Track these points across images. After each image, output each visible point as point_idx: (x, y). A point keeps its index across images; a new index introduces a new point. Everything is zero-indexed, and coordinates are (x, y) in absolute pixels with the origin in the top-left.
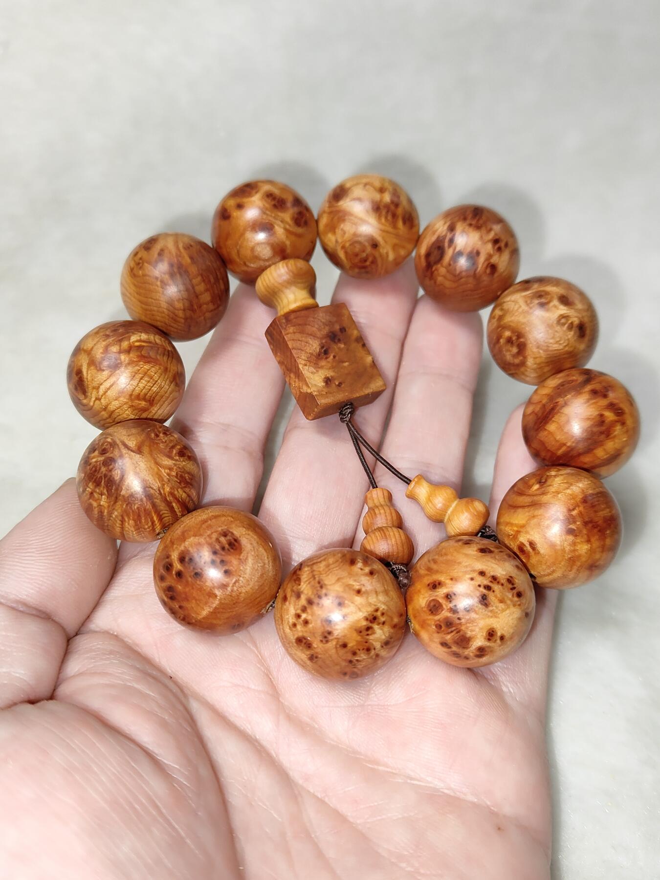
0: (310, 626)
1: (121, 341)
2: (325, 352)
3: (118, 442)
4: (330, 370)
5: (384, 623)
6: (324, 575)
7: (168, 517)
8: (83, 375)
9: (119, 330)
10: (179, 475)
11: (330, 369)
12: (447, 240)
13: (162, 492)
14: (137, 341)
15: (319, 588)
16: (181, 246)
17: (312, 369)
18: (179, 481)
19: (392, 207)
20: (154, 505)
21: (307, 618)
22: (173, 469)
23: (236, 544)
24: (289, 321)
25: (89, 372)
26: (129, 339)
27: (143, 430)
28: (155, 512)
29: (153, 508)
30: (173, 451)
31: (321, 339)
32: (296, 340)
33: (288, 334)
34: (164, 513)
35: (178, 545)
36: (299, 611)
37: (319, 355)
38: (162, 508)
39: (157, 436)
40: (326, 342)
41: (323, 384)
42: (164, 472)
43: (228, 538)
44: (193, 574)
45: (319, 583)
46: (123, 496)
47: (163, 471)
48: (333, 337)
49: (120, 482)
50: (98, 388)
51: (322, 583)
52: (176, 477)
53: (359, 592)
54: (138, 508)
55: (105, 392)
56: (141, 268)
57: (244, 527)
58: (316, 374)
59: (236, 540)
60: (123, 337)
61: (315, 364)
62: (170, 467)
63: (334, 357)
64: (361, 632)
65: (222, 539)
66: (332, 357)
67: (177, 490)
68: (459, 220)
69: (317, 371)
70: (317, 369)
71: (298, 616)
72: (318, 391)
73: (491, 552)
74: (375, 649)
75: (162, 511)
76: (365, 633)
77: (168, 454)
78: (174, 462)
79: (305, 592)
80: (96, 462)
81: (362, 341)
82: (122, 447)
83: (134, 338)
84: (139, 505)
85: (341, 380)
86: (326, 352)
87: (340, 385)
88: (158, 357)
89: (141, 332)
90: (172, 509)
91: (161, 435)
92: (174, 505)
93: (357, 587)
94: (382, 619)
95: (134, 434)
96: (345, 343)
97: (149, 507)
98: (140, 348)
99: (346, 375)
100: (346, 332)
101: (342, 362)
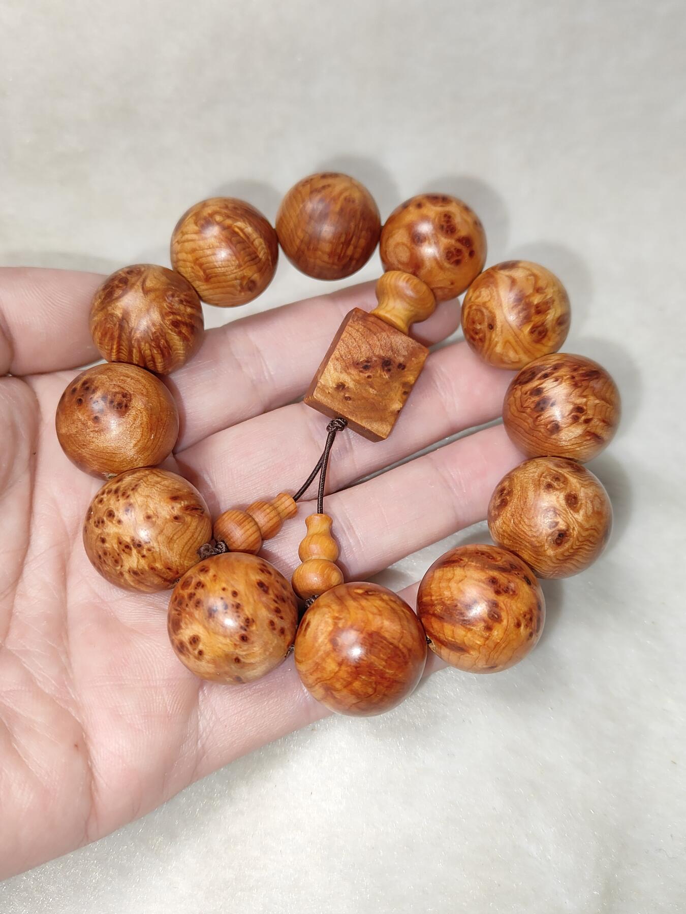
0: (100, 506)
1: (228, 217)
2: (365, 366)
3: (144, 276)
5: (143, 556)
6: (145, 485)
7: (124, 356)
10: (157, 335)
11: (354, 381)
12: (543, 372)
14: (240, 228)
15: (131, 488)
16: (346, 194)
17: (339, 367)
18: (152, 338)
19: (533, 311)
20: (120, 337)
22: (156, 326)
23: (123, 408)
24: (365, 320)
25: (190, 219)
26: (236, 220)
27: (169, 284)
29: (118, 337)
30: (170, 315)
31: (375, 355)
32: (353, 337)
33: (352, 327)
34: (123, 350)
37: (358, 364)
38: (124, 344)
39: (173, 296)
40: (376, 361)
41: (334, 384)
43: (124, 399)
45: (136, 486)
48: (386, 364)
49: (114, 300)
51: (137, 487)
52: (153, 334)
53: (149, 517)
54: (109, 328)
55: (184, 242)
57: (145, 406)
58: (337, 372)
59: (126, 406)
60: (235, 217)
61: (346, 366)
63: (369, 377)
64: (120, 543)
65: (119, 396)
66: (366, 375)
67: (145, 343)
68: (570, 367)
70: (343, 371)
72: (324, 386)
73: (266, 592)
74: (122, 566)
75: (122, 346)
76: (122, 547)
77: (164, 314)
78: (162, 322)
79: (124, 482)
82: (141, 280)
83: (240, 224)
84: (112, 326)
85: (352, 396)
86: (366, 368)
87: (348, 398)
90: (130, 352)
91: (177, 299)
92: (135, 351)
93: (150, 512)
94: (145, 552)
95: (159, 279)
96: (391, 376)
97: (116, 334)
98: (236, 234)
99: (364, 398)
100: (403, 371)
101: (371, 386)
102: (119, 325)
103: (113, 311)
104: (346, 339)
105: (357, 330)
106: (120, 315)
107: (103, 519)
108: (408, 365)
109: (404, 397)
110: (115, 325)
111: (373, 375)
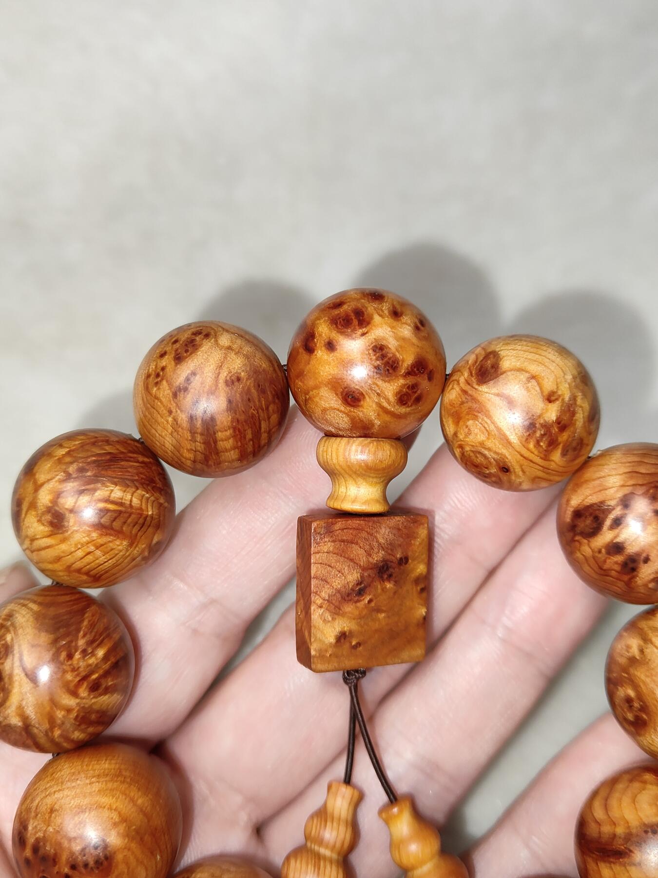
1: (80, 493)
2: (359, 590)
3: (16, 649)
4: (354, 622)
10: (79, 717)
11: (354, 619)
12: (612, 516)
13: (50, 735)
16: (223, 375)
17: (327, 615)
18: (78, 723)
22: (73, 710)
24: (331, 532)
27: (55, 642)
30: (83, 683)
31: (364, 569)
32: (326, 564)
33: (318, 553)
37: (348, 595)
40: (368, 576)
41: (332, 640)
47: (58, 712)
48: (384, 570)
50: (32, 540)
52: (74, 721)
56: (157, 384)
58: (329, 624)
61: (336, 607)
62: (70, 707)
63: (370, 601)
66: (366, 601)
68: (640, 493)
69: (334, 619)
70: (335, 616)
77: (73, 689)
83: (101, 493)
84: (17, 737)
85: (361, 639)
86: (361, 593)
87: (355, 647)
88: (125, 528)
96: (396, 582)
99: (376, 631)
100: (407, 565)
101: (378, 610)
104: (319, 572)
105: (327, 553)
108: (410, 554)
109: (424, 595)
111: (374, 595)
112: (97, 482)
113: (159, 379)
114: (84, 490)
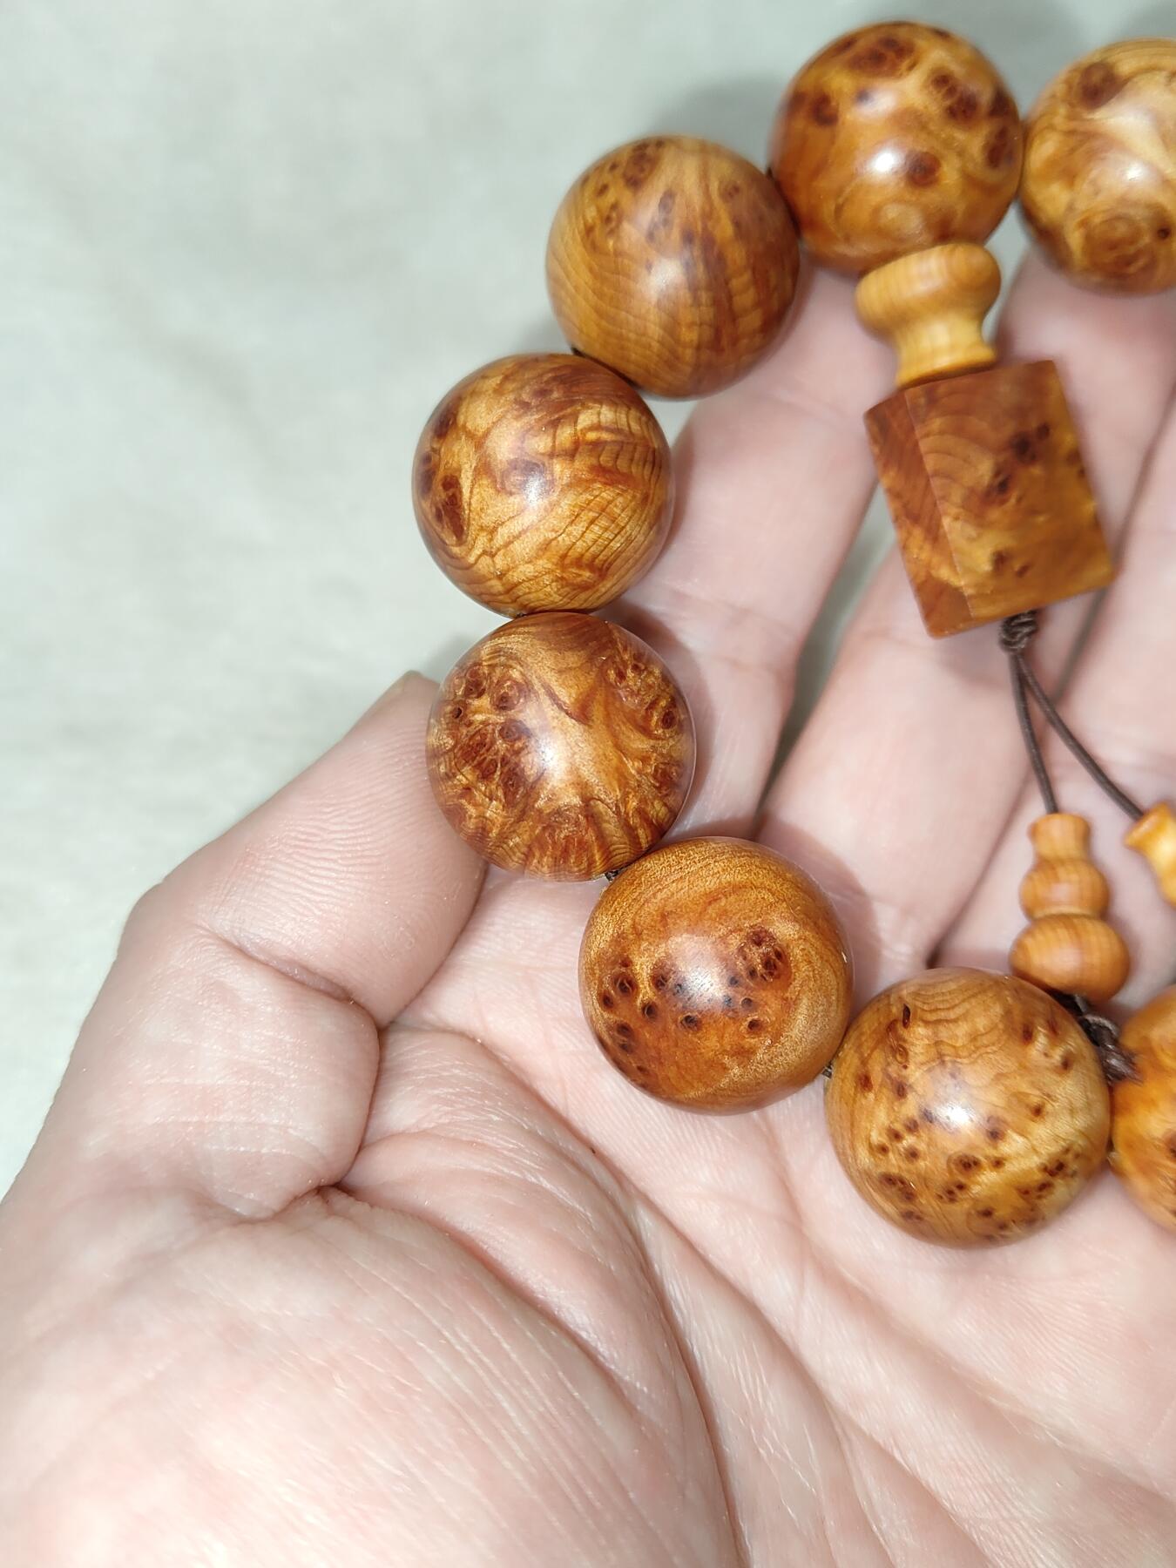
0: (921, 1163)
1: (555, 424)
2: (1001, 486)
3: (537, 686)
4: (1008, 534)
6: (965, 1061)
7: (622, 855)
8: (461, 492)
9: (551, 391)
10: (660, 771)
11: (1007, 529)
13: (623, 810)
14: (593, 428)
16: (714, 186)
17: (971, 531)
18: (657, 785)
20: (601, 835)
21: (918, 1147)
22: (649, 758)
23: (779, 964)
24: (933, 402)
25: (476, 491)
26: (574, 419)
27: (591, 659)
28: (600, 847)
29: (597, 839)
30: (652, 714)
31: (999, 452)
32: (942, 452)
33: (927, 435)
34: (617, 848)
35: (650, 943)
36: (898, 1127)
37: (989, 494)
38: (615, 839)
39: (621, 676)
40: (1006, 461)
41: (986, 566)
42: (632, 767)
43: (764, 948)
44: (680, 1018)
46: (540, 811)
47: (630, 764)
48: (1023, 448)
49: (534, 783)
50: (492, 532)
52: (655, 777)
53: (1038, 1111)
54: (566, 837)
55: (508, 544)
56: (612, 232)
57: (797, 921)
58: (976, 543)
59: (779, 955)
60: (561, 414)
61: (977, 515)
62: (644, 754)
63: (1019, 500)
64: (1027, 1192)
65: (752, 950)
66: (1013, 501)
67: (653, 804)
69: (981, 535)
70: (981, 530)
71: (897, 1136)
72: (976, 585)
76: (1034, 1193)
77: (642, 724)
78: (652, 742)
80: (485, 723)
81: (1077, 461)
83: (586, 419)
84: (570, 832)
85: (1026, 560)
86: (1003, 488)
87: (1023, 571)
88: (634, 470)
89: (601, 403)
90: (634, 840)
91: (630, 674)
92: (640, 831)
93: (1035, 1100)
95: (570, 669)
96: (1044, 464)
97: (590, 836)
98: (596, 445)
99: (1041, 544)
100: (1050, 438)
101: (1034, 512)
102: (586, 817)
103: (554, 805)
105: (938, 433)
106: (577, 801)
107: (959, 1181)
108: (1047, 420)
109: (1083, 481)
110: (577, 823)
111: (1022, 490)
112: (572, 403)
113: (613, 224)
114: (559, 419)
